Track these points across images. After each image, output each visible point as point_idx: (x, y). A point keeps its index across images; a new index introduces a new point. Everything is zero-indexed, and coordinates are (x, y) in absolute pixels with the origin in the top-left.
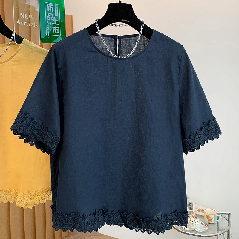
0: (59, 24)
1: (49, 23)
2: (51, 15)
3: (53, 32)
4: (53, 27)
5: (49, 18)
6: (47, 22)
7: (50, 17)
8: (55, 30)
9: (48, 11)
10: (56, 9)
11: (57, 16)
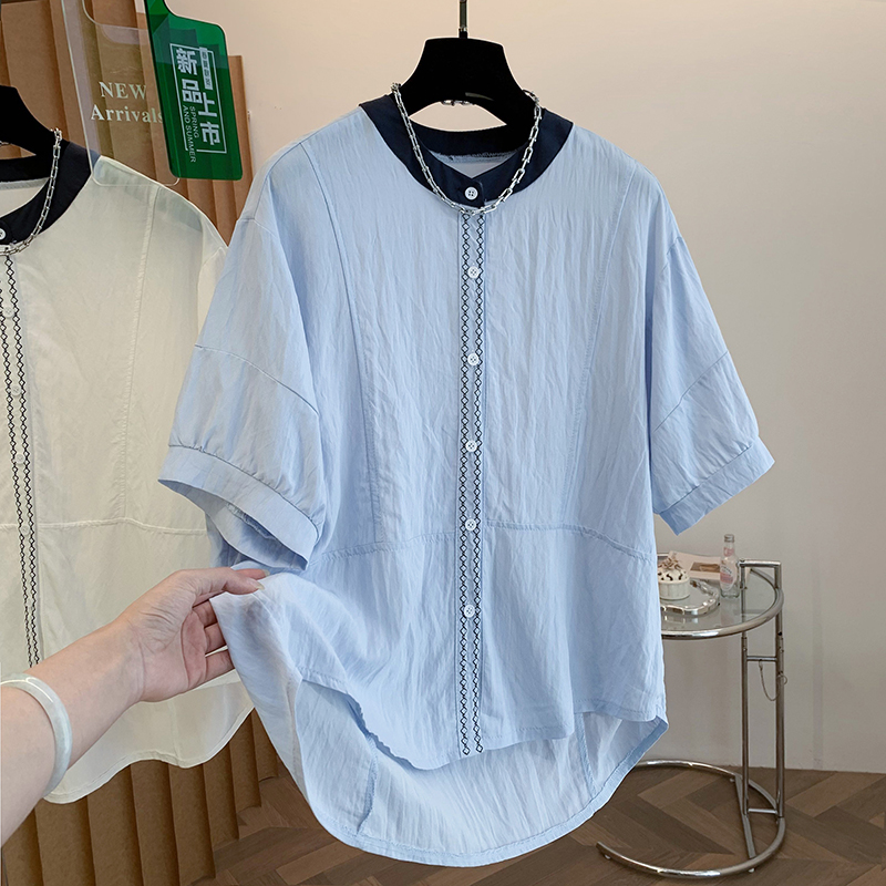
0: (218, 114)
1: (189, 110)
2: (193, 85)
3: (205, 140)
4: (202, 125)
5: (187, 96)
6: (183, 108)
7: (190, 92)
8: (207, 134)
9: (183, 71)
10: (206, 66)
11: (209, 87)
